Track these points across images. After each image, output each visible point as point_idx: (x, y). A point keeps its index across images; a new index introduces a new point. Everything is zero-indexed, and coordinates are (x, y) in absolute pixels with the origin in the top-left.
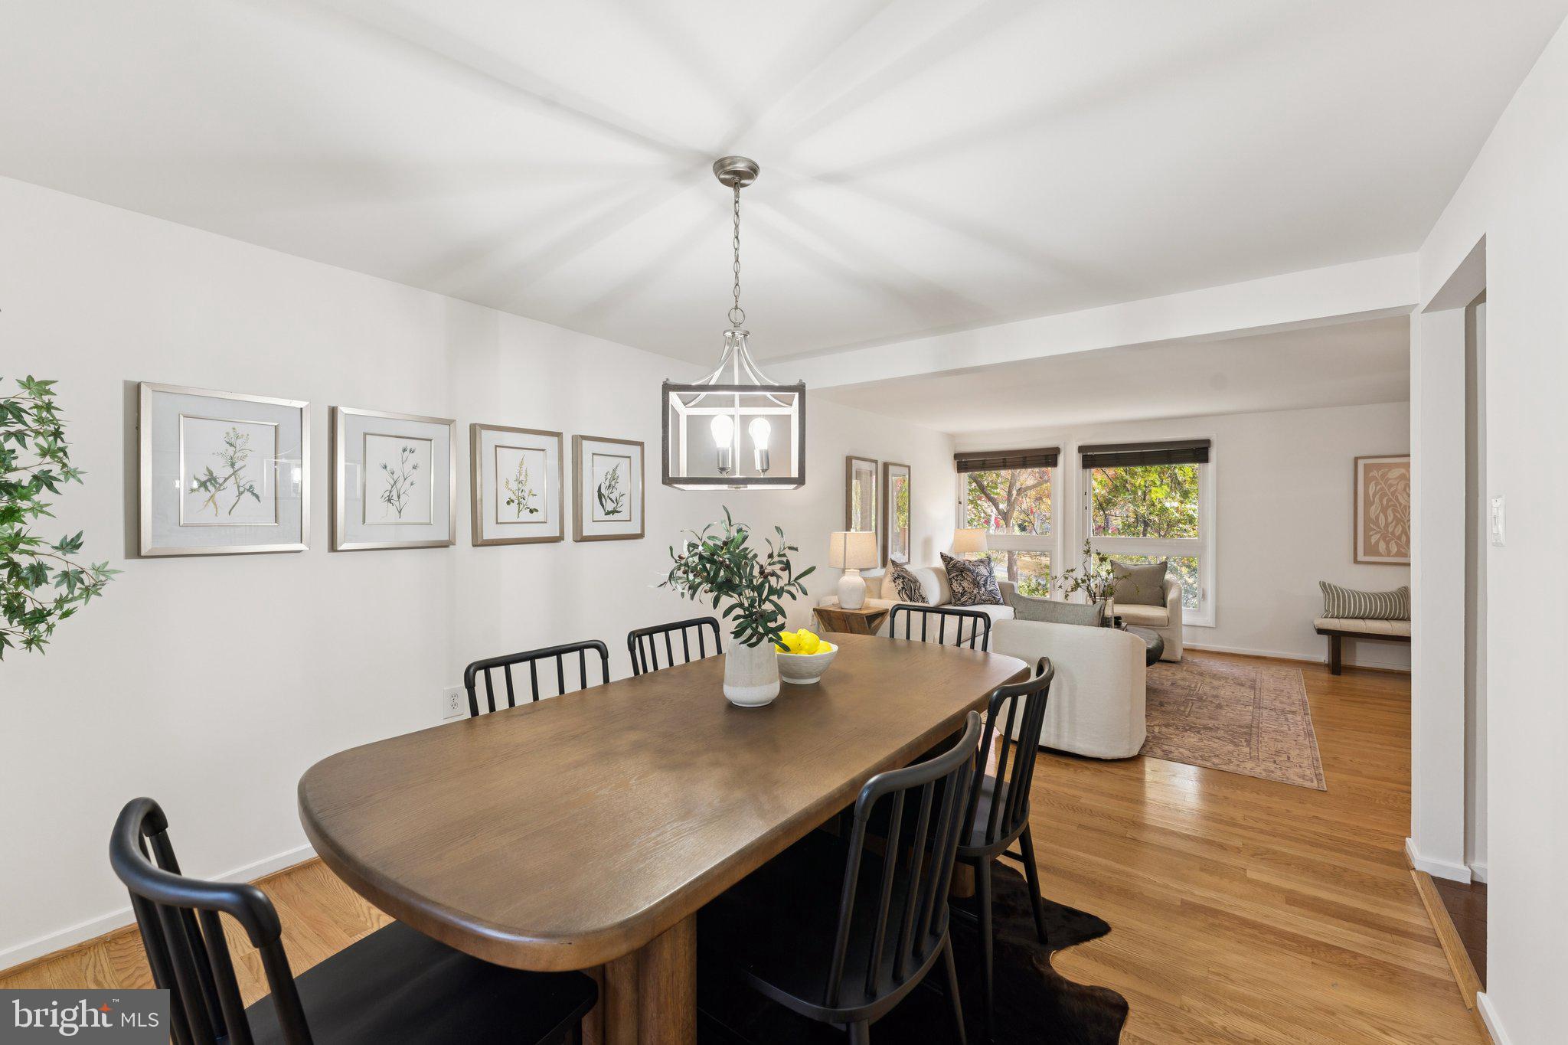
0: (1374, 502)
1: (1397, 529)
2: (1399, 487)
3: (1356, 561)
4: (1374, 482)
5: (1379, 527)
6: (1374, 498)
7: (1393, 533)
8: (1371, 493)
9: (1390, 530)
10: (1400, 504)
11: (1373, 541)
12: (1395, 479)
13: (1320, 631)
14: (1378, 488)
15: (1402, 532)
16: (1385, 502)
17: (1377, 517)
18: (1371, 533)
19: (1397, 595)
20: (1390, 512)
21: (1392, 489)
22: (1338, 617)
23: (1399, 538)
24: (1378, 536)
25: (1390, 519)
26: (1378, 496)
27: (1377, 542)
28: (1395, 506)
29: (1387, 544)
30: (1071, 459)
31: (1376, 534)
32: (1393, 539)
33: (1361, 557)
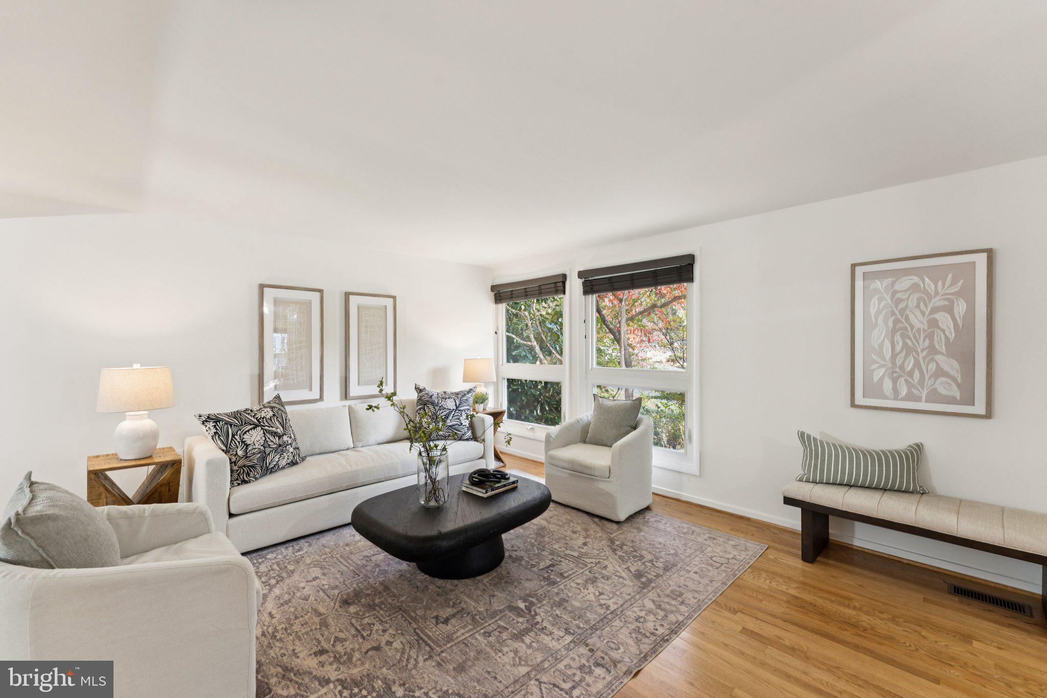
0: (876, 324)
1: (907, 362)
2: (910, 303)
3: (853, 405)
4: (876, 298)
5: (883, 359)
6: (877, 317)
7: (902, 367)
8: (873, 312)
9: (899, 362)
10: (912, 327)
11: (876, 378)
12: (905, 291)
13: (788, 501)
14: (882, 304)
15: (914, 366)
16: (891, 324)
17: (881, 345)
18: (874, 366)
19: (900, 456)
20: (898, 337)
21: (901, 306)
22: (814, 482)
23: (911, 374)
24: (882, 371)
25: (898, 348)
26: (882, 316)
27: (881, 379)
28: (906, 329)
29: (895, 381)
30: (575, 285)
31: (879, 367)
32: (902, 376)
33: (859, 400)
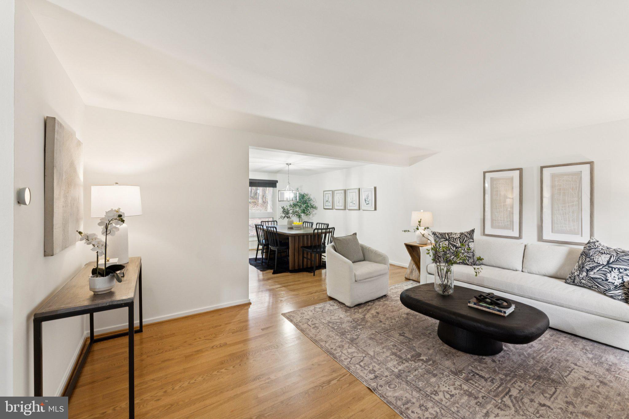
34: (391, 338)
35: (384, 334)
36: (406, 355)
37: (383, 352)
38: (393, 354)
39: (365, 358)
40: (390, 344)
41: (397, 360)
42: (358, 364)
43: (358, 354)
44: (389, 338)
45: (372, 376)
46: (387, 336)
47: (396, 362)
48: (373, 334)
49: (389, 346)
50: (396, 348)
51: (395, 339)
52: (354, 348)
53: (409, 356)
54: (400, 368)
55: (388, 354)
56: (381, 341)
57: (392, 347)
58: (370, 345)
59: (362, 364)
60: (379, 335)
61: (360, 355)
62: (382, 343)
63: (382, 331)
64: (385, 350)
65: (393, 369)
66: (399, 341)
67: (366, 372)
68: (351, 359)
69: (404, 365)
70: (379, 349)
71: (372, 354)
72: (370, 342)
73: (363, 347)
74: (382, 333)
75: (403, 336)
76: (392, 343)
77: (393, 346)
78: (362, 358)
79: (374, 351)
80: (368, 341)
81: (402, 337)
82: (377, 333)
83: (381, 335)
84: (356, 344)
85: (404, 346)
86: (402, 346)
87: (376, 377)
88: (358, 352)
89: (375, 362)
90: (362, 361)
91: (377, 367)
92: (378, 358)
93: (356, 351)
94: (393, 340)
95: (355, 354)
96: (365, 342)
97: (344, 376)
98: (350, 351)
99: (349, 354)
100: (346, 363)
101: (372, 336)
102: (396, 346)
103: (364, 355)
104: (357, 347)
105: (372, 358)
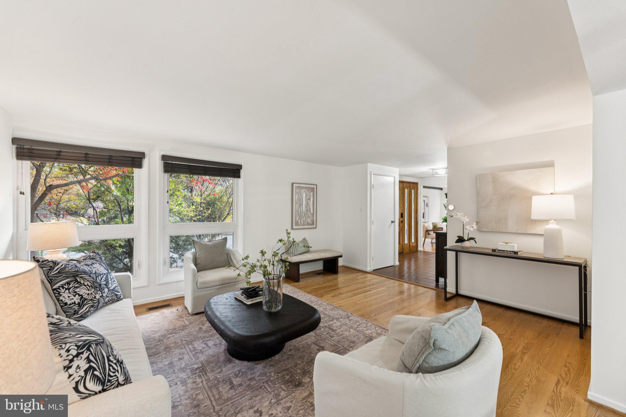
34: (333, 343)
35: (340, 348)
36: (325, 330)
37: (342, 331)
38: (334, 331)
39: (356, 327)
40: (336, 338)
41: (333, 326)
42: (360, 324)
43: (363, 329)
44: (335, 343)
45: (350, 318)
46: (337, 346)
47: (333, 325)
48: (351, 347)
49: (337, 336)
50: (331, 335)
51: (329, 342)
52: (367, 334)
53: (322, 329)
54: (332, 322)
55: (338, 331)
56: (344, 340)
57: (335, 336)
58: (354, 337)
59: (358, 324)
60: (345, 346)
61: (361, 329)
62: (343, 338)
63: (341, 351)
64: (341, 333)
65: (336, 321)
66: (327, 341)
67: (355, 320)
68: (367, 326)
69: (328, 324)
70: (346, 333)
71: (351, 330)
72: (355, 339)
73: (359, 335)
74: (342, 349)
75: (320, 347)
76: (333, 339)
77: (333, 336)
78: (359, 327)
79: (350, 331)
80: (355, 340)
81: (322, 345)
82: (347, 348)
83: (344, 347)
84: (366, 337)
85: (324, 337)
86: (325, 337)
87: (348, 318)
88: (363, 331)
89: (349, 325)
90: (359, 325)
91: (347, 322)
92: (346, 327)
93: (365, 331)
94: (332, 341)
95: (365, 329)
96: (359, 339)
97: (368, 318)
98: (370, 331)
99: (369, 329)
100: (369, 323)
101: (352, 345)
102: (331, 337)
103: (358, 329)
104: (364, 334)
105: (352, 327)
